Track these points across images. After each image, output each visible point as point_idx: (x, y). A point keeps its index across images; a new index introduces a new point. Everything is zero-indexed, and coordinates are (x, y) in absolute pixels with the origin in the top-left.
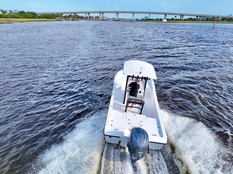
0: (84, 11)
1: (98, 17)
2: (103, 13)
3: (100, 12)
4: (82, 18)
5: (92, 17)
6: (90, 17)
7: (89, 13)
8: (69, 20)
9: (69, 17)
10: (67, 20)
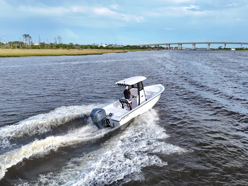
0: (166, 43)
1: (177, 47)
2: (181, 44)
3: (179, 44)
4: (164, 48)
5: (172, 47)
6: (170, 48)
7: (169, 45)
8: (155, 50)
9: (156, 48)
10: (154, 50)
